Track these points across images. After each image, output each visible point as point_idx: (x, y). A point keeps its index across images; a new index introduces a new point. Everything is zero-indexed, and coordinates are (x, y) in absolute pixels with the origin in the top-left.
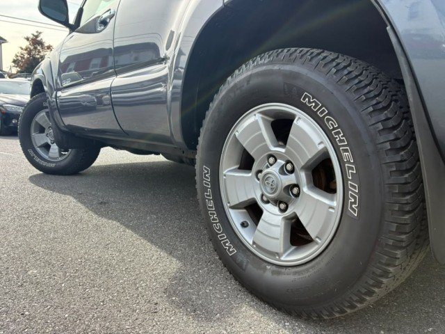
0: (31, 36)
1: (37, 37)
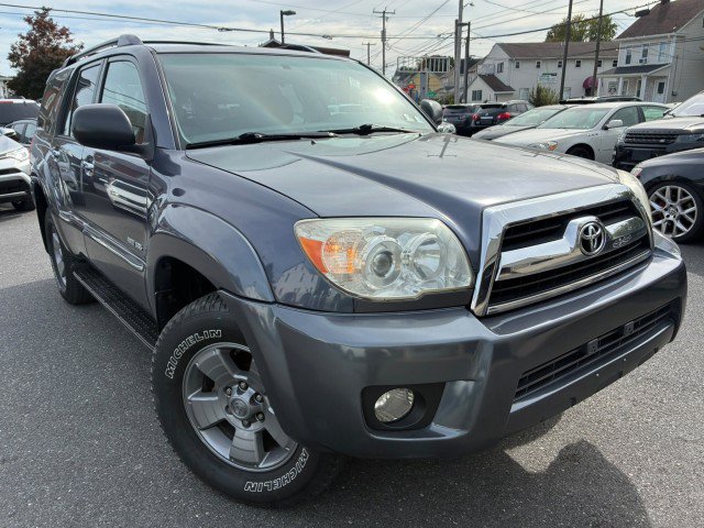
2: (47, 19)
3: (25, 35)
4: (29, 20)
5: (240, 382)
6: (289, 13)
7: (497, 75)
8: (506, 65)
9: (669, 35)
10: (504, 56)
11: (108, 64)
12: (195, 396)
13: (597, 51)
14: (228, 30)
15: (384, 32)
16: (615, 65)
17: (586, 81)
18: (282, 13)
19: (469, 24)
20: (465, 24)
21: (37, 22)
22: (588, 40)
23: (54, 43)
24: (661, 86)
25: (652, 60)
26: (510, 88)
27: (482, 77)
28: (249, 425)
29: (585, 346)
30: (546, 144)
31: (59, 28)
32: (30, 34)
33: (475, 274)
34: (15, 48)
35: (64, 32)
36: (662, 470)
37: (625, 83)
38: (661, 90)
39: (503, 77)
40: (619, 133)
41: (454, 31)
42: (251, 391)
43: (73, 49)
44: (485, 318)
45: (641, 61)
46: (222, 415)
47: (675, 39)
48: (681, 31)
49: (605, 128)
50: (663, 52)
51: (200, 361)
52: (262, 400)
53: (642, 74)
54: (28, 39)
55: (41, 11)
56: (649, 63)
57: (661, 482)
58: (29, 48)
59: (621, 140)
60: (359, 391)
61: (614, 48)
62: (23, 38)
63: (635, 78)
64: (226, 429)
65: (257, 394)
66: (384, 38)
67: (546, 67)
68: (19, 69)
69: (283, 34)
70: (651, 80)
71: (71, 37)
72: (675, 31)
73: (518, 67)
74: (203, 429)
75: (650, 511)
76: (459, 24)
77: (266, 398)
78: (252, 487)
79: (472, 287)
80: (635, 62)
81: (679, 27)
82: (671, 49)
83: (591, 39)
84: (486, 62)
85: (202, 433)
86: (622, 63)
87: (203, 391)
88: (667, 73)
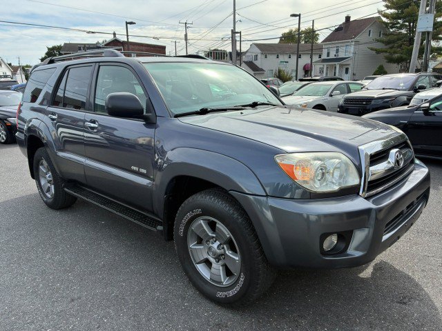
5: (213, 237)
6: (131, 23)
7: (254, 61)
8: (259, 56)
9: (350, 40)
10: (258, 51)
11: (99, 66)
12: (194, 245)
13: (312, 50)
14: (93, 33)
15: (186, 35)
16: (320, 57)
17: (305, 66)
18: (127, 23)
19: (240, 33)
20: (238, 33)
22: (303, 42)
24: (347, 69)
25: (341, 55)
26: (262, 70)
27: (246, 63)
28: (218, 262)
29: (403, 211)
30: (301, 105)
33: (361, 177)
36: (423, 271)
37: (327, 68)
38: (347, 72)
39: (258, 63)
40: (340, 98)
41: (231, 36)
42: (218, 243)
44: (367, 198)
45: (335, 55)
46: (206, 256)
47: (353, 43)
48: (357, 38)
49: (331, 96)
50: (347, 50)
51: (194, 227)
52: (223, 248)
53: (336, 63)
56: (340, 57)
57: (425, 276)
59: (341, 102)
60: (319, 235)
61: (320, 48)
63: (332, 65)
64: (208, 263)
65: (220, 244)
66: (186, 39)
67: (282, 58)
69: (128, 36)
70: (341, 66)
72: (354, 38)
73: (266, 57)
74: (198, 263)
75: (426, 289)
76: (234, 32)
77: (225, 246)
78: (220, 295)
79: (360, 185)
80: (332, 56)
81: (355, 36)
82: (352, 49)
83: (306, 42)
84: (248, 54)
85: (198, 265)
86: (324, 56)
87: (198, 243)
88: (350, 62)
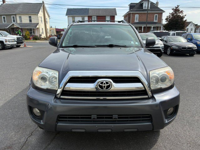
0: (175, 8)
1: (177, 8)
2: (178, 8)
3: (171, 13)
4: (173, 9)
21: (175, 9)
23: (178, 14)
31: (180, 11)
32: (172, 13)
34: (167, 17)
35: (182, 12)
43: (183, 16)
54: (171, 14)
55: (177, 6)
58: (171, 17)
62: (170, 14)
68: (167, 22)
71: (183, 13)
